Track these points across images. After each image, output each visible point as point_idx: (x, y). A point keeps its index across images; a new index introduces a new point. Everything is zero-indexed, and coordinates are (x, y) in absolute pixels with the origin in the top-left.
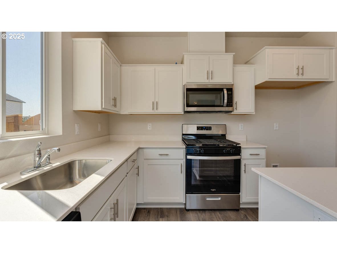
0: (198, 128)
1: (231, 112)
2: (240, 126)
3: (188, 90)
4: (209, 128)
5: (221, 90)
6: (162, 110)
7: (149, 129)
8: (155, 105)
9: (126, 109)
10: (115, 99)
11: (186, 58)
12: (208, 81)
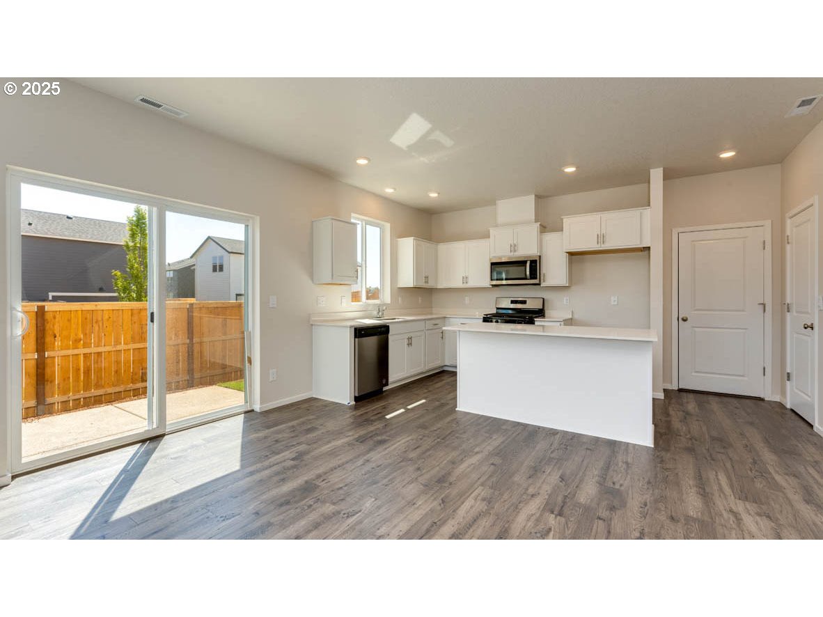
0: (513, 302)
1: (539, 284)
2: (565, 300)
3: (492, 264)
4: (524, 302)
5: (525, 262)
6: (471, 284)
8: (465, 279)
9: (442, 284)
11: (492, 232)
12: (512, 254)
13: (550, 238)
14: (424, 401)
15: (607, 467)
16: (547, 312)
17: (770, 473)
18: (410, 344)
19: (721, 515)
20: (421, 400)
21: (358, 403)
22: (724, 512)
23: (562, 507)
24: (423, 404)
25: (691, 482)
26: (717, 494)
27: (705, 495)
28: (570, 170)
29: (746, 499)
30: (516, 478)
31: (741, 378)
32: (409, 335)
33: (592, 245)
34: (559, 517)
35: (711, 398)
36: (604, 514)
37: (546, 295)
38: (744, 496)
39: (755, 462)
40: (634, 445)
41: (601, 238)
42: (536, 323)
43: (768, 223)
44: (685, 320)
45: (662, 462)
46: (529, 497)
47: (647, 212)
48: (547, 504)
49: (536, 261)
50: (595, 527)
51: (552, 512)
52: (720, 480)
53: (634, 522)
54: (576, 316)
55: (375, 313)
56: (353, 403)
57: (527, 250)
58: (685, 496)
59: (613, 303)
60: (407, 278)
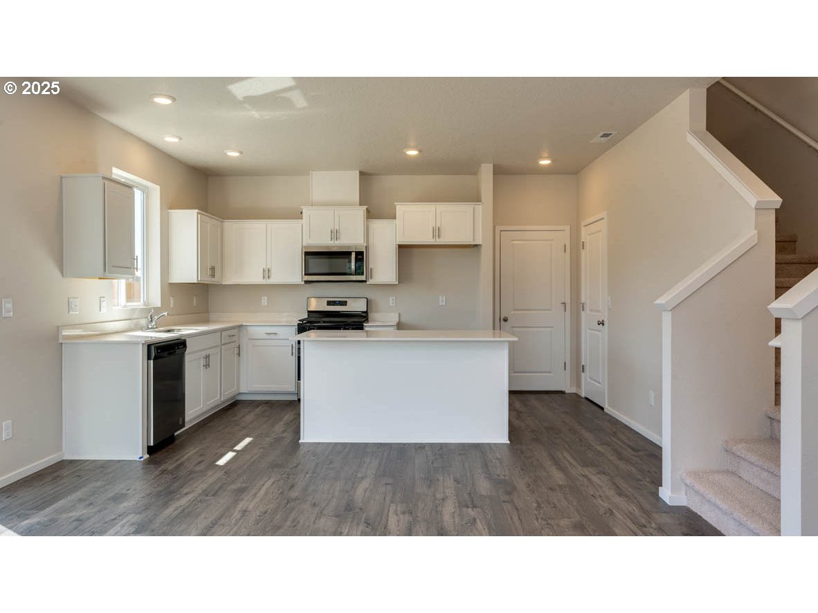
0: (329, 303)
1: (365, 281)
2: (391, 300)
3: (307, 254)
4: (344, 303)
5: (349, 254)
6: (275, 279)
7: (263, 304)
8: (267, 273)
9: (230, 280)
10: (213, 269)
11: (306, 212)
12: (332, 242)
13: (378, 225)
14: (248, 440)
15: (485, 465)
16: (371, 315)
17: (593, 446)
18: (207, 366)
19: (578, 479)
20: (243, 439)
21: (152, 457)
22: (579, 478)
23: (472, 501)
24: (249, 443)
25: (550, 463)
26: (569, 467)
27: (562, 469)
28: (413, 153)
29: (587, 466)
30: (418, 490)
31: (549, 374)
32: (204, 353)
33: (428, 239)
34: (475, 509)
35: (529, 396)
36: (506, 498)
37: (370, 296)
38: (586, 463)
39: (581, 440)
40: (495, 444)
41: (437, 232)
42: (366, 329)
43: (567, 228)
44: (505, 320)
45: (522, 452)
46: (441, 501)
47: (479, 208)
48: (459, 503)
49: (363, 252)
50: (505, 508)
51: (468, 507)
52: (566, 456)
53: (529, 498)
54: (403, 320)
55: (143, 322)
56: (147, 456)
57: (351, 239)
58: (551, 473)
59: (440, 304)
60: (187, 270)
